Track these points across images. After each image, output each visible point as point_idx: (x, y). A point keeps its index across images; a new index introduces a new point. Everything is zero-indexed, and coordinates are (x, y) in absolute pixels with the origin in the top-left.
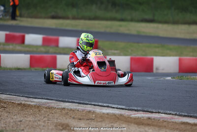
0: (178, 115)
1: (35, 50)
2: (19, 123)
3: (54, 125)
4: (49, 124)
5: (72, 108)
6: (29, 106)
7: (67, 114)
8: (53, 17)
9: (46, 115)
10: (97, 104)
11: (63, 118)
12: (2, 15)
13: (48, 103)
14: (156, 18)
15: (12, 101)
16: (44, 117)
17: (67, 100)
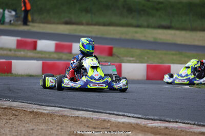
0: (196, 125)
1: (47, 56)
2: (31, 132)
3: (68, 133)
4: (62, 133)
5: (86, 116)
6: (42, 114)
7: (81, 122)
8: (67, 23)
9: (59, 124)
10: (112, 112)
11: (76, 127)
12: (13, 20)
13: (61, 111)
14: (173, 24)
15: (24, 109)
16: (58, 126)
17: (80, 108)
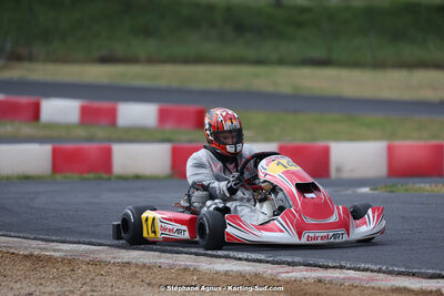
0: (384, 272)
1: (63, 133)
5: (146, 261)
6: (50, 259)
7: (134, 275)
8: (104, 60)
9: (88, 280)
11: (125, 284)
14: (334, 56)
15: (12, 251)
16: (84, 284)
